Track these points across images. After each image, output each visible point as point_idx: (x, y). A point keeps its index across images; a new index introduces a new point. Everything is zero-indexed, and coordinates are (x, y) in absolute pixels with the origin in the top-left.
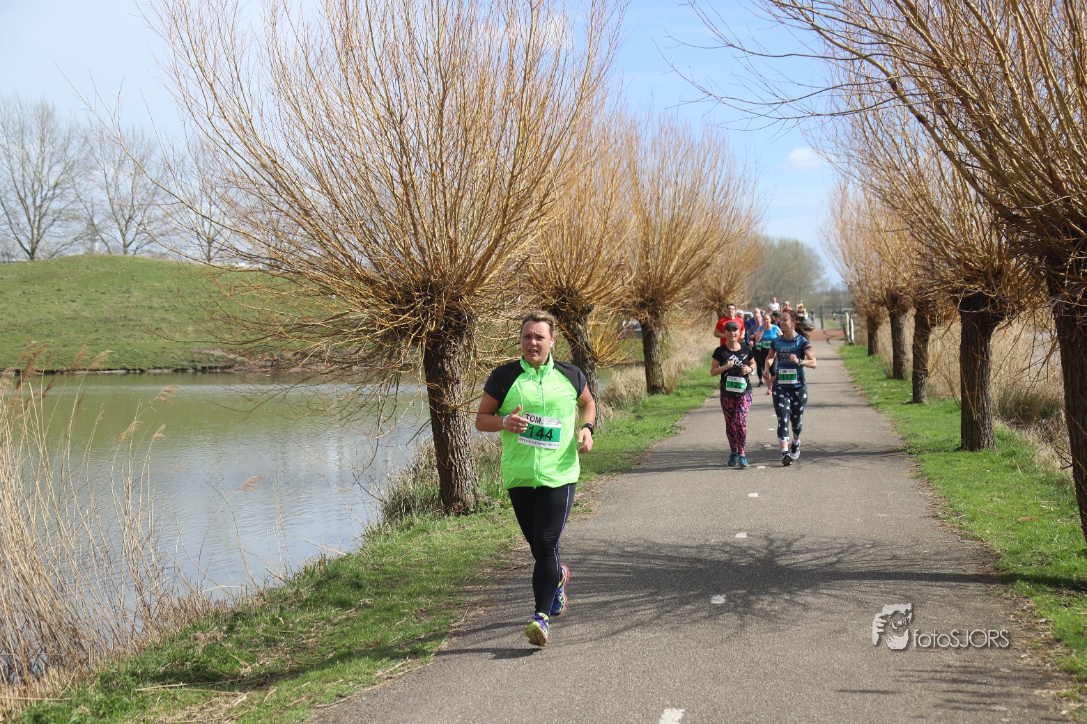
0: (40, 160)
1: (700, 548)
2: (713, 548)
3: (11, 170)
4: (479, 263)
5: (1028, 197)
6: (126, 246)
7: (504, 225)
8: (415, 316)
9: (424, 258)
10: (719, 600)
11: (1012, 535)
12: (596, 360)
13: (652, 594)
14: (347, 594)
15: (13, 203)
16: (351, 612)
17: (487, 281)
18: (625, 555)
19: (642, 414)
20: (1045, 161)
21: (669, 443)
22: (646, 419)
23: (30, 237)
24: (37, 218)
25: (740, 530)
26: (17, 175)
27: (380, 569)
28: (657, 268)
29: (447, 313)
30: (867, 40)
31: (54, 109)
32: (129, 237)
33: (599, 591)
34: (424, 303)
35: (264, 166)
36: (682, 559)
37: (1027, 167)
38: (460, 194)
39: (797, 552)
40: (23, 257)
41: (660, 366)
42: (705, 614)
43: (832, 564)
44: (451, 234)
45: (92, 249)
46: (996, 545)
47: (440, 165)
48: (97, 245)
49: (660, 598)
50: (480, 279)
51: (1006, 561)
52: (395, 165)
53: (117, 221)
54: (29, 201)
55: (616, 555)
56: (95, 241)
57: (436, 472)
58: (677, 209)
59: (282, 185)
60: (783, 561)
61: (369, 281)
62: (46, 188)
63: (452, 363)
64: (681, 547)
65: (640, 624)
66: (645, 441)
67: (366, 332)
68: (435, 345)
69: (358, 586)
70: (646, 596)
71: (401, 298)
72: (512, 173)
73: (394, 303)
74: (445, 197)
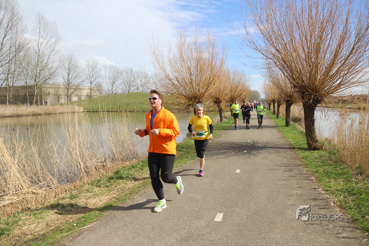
0: (130, 77)
1: (241, 143)
2: (244, 143)
3: (126, 79)
4: (203, 93)
5: (298, 83)
6: (143, 91)
7: (208, 87)
8: (193, 102)
9: (194, 92)
10: (245, 151)
11: (294, 141)
12: (223, 110)
13: (234, 150)
14: (181, 149)
16: (182, 152)
20: (301, 77)
23: (128, 89)
24: (130, 86)
25: (248, 140)
27: (186, 145)
30: (271, 56)
31: (133, 69)
33: (225, 150)
34: (194, 100)
35: (167, 77)
36: (239, 145)
37: (298, 78)
38: (200, 81)
39: (258, 144)
40: (127, 93)
42: (243, 154)
43: (264, 146)
44: (199, 88)
46: (292, 143)
47: (197, 76)
49: (235, 151)
50: (204, 96)
51: (293, 145)
52: (189, 76)
53: (142, 86)
54: (128, 83)
55: (227, 144)
56: (138, 90)
59: (170, 80)
60: (256, 145)
61: (185, 96)
64: (238, 142)
65: (231, 156)
67: (184, 105)
69: (183, 148)
71: (190, 99)
72: (209, 78)
74: (198, 82)
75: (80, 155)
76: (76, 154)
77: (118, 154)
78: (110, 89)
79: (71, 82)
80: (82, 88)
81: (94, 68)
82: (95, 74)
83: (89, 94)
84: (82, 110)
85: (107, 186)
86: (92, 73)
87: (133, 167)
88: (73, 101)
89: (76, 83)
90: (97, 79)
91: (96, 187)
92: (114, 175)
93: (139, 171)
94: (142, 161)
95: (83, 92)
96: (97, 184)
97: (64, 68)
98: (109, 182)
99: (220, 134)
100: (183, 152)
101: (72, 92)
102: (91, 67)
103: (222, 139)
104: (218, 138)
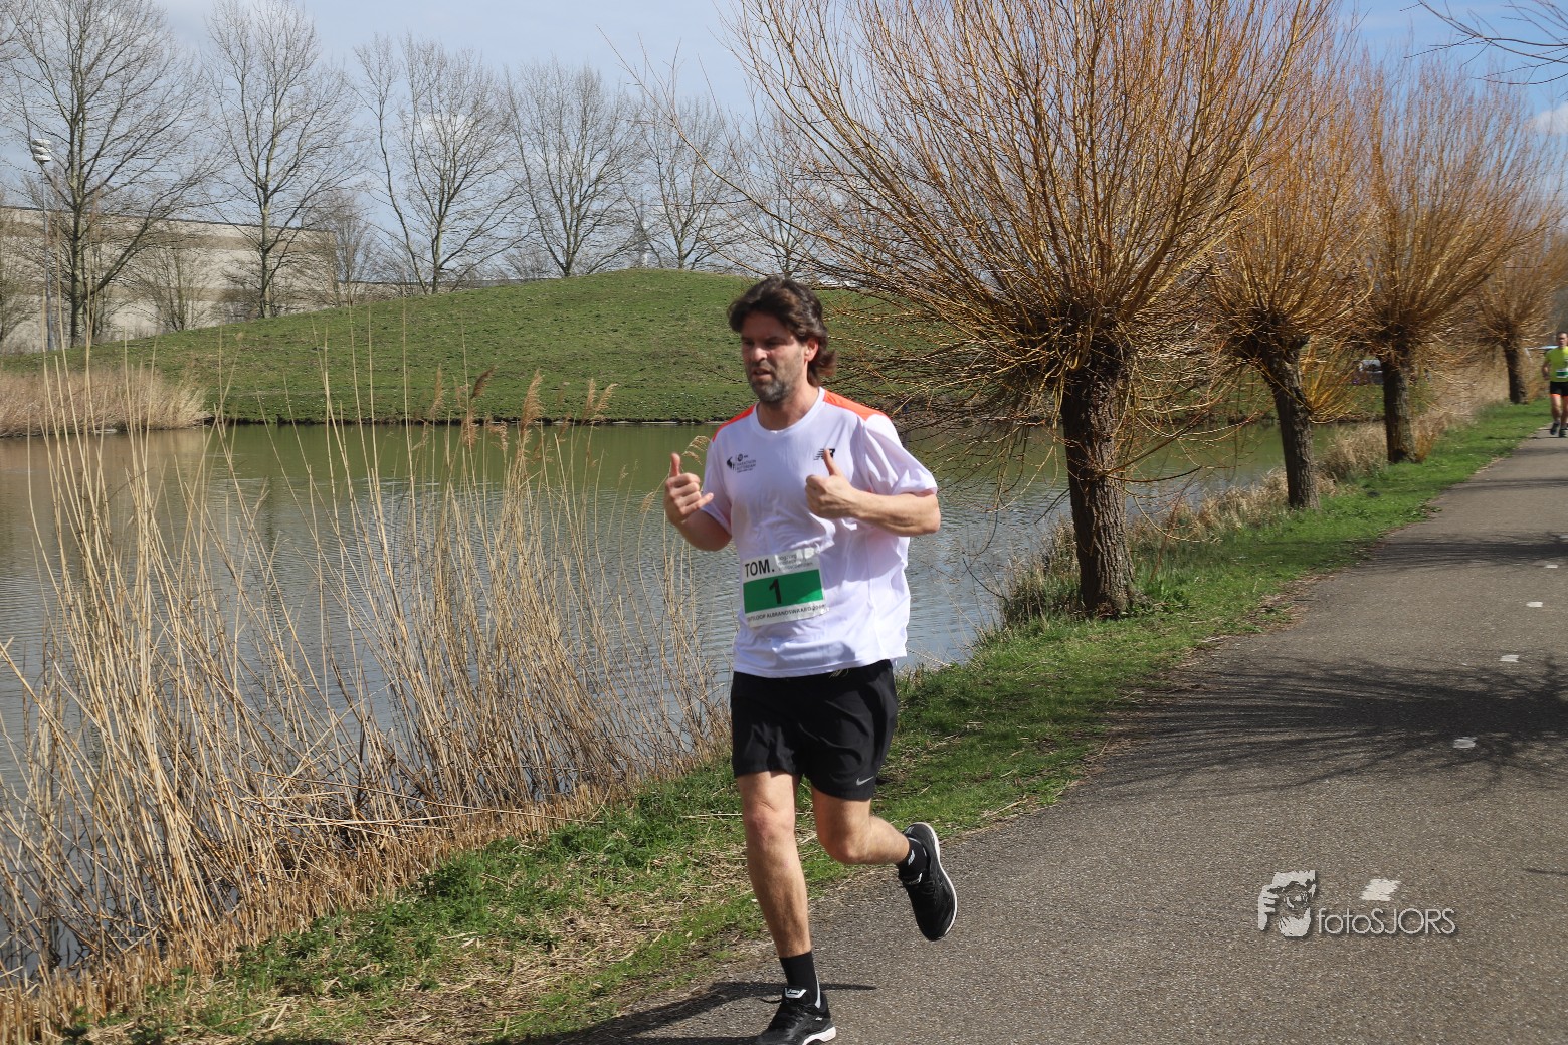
0: (581, 146)
1: (1444, 674)
2: (1464, 675)
3: (546, 161)
4: (1140, 276)
6: (682, 258)
7: (1176, 224)
8: (1050, 350)
9: (1065, 271)
10: (1466, 743)
12: (1310, 413)
13: (1368, 733)
14: (949, 715)
15: (547, 205)
16: (954, 738)
17: (1151, 301)
18: (1332, 679)
19: (1378, 490)
21: (1414, 530)
22: (1384, 497)
23: (565, 247)
24: (574, 223)
25: (1508, 652)
26: (551, 166)
27: (994, 685)
28: (1407, 282)
29: (1094, 345)
31: (599, 80)
32: (686, 247)
33: (1293, 726)
34: (1063, 332)
35: (857, 151)
36: (1415, 689)
38: (1116, 182)
40: (555, 273)
41: (1407, 422)
42: (1443, 760)
44: (1103, 237)
45: (639, 262)
47: (1088, 143)
48: (646, 256)
49: (1379, 737)
50: (1141, 299)
52: (1027, 143)
53: (672, 225)
54: (565, 200)
55: (1321, 680)
56: (644, 251)
57: (1076, 561)
58: (1440, 198)
59: (875, 173)
61: (989, 302)
62: (586, 183)
63: (1100, 412)
64: (1417, 672)
65: (1342, 772)
66: (1379, 527)
67: (983, 370)
68: (1079, 389)
69: (964, 705)
70: (1360, 735)
71: (1030, 323)
72: (1189, 151)
73: (1022, 331)
74: (1094, 187)
75: (166, 752)
76: (138, 746)
77: (460, 750)
78: (421, 239)
79: (94, 181)
80: (192, 236)
81: (287, 69)
82: (294, 118)
83: (253, 284)
84: (189, 407)
85: (361, 987)
86: (268, 112)
87: (566, 840)
88: (117, 337)
89: (144, 195)
90: (311, 159)
91: (275, 991)
92: (418, 906)
93: (615, 872)
94: (644, 803)
95: (204, 264)
96: (288, 967)
97: (32, 61)
98: (381, 956)
99: (1269, 600)
100: (964, 733)
101: (107, 264)
102: (258, 68)
103: (1288, 639)
104: (1251, 632)
